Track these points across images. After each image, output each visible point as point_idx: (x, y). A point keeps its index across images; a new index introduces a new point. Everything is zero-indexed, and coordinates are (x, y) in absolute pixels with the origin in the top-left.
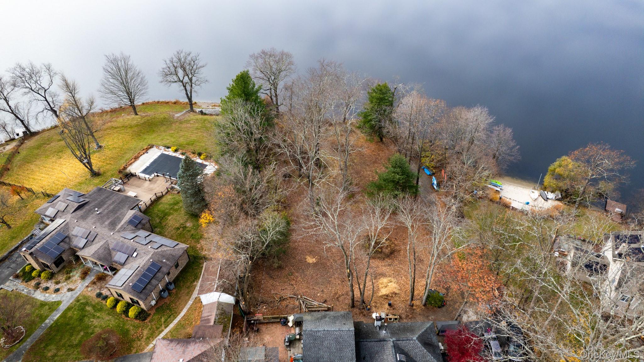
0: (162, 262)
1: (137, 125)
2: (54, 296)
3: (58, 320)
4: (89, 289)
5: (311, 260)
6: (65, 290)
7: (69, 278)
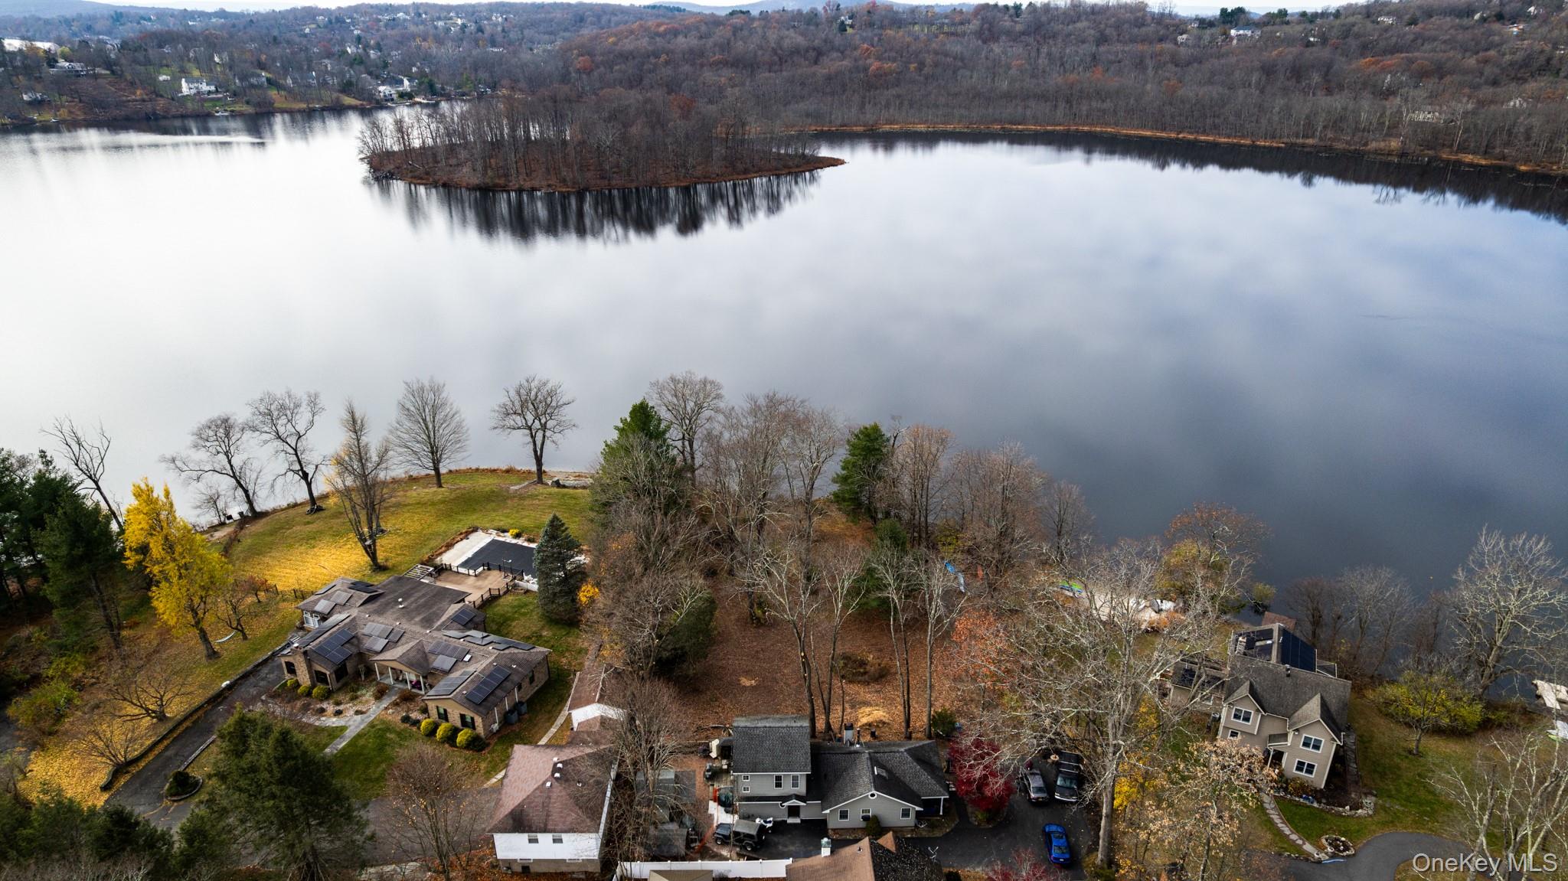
0: (511, 668)
1: (443, 502)
2: (334, 719)
3: (344, 748)
4: (390, 711)
5: (746, 682)
6: (352, 712)
7: (356, 698)
